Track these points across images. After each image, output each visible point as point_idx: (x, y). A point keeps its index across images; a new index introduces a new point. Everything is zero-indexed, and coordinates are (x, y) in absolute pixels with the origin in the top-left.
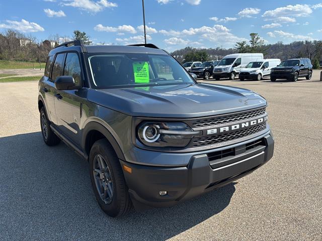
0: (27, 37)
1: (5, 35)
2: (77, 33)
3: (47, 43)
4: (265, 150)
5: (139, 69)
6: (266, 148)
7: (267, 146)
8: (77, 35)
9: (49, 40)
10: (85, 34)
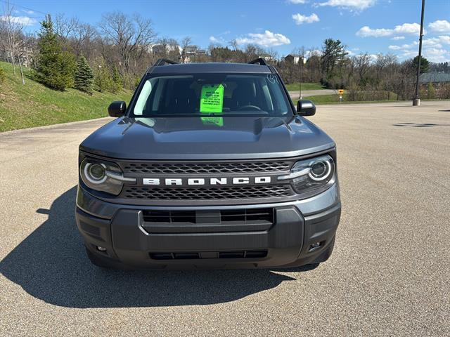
0: (267, 52)
1: (244, 51)
2: (330, 43)
3: (290, 58)
4: (270, 229)
5: (209, 95)
6: (273, 226)
7: (275, 223)
8: (329, 45)
9: (292, 54)
10: (339, 43)
